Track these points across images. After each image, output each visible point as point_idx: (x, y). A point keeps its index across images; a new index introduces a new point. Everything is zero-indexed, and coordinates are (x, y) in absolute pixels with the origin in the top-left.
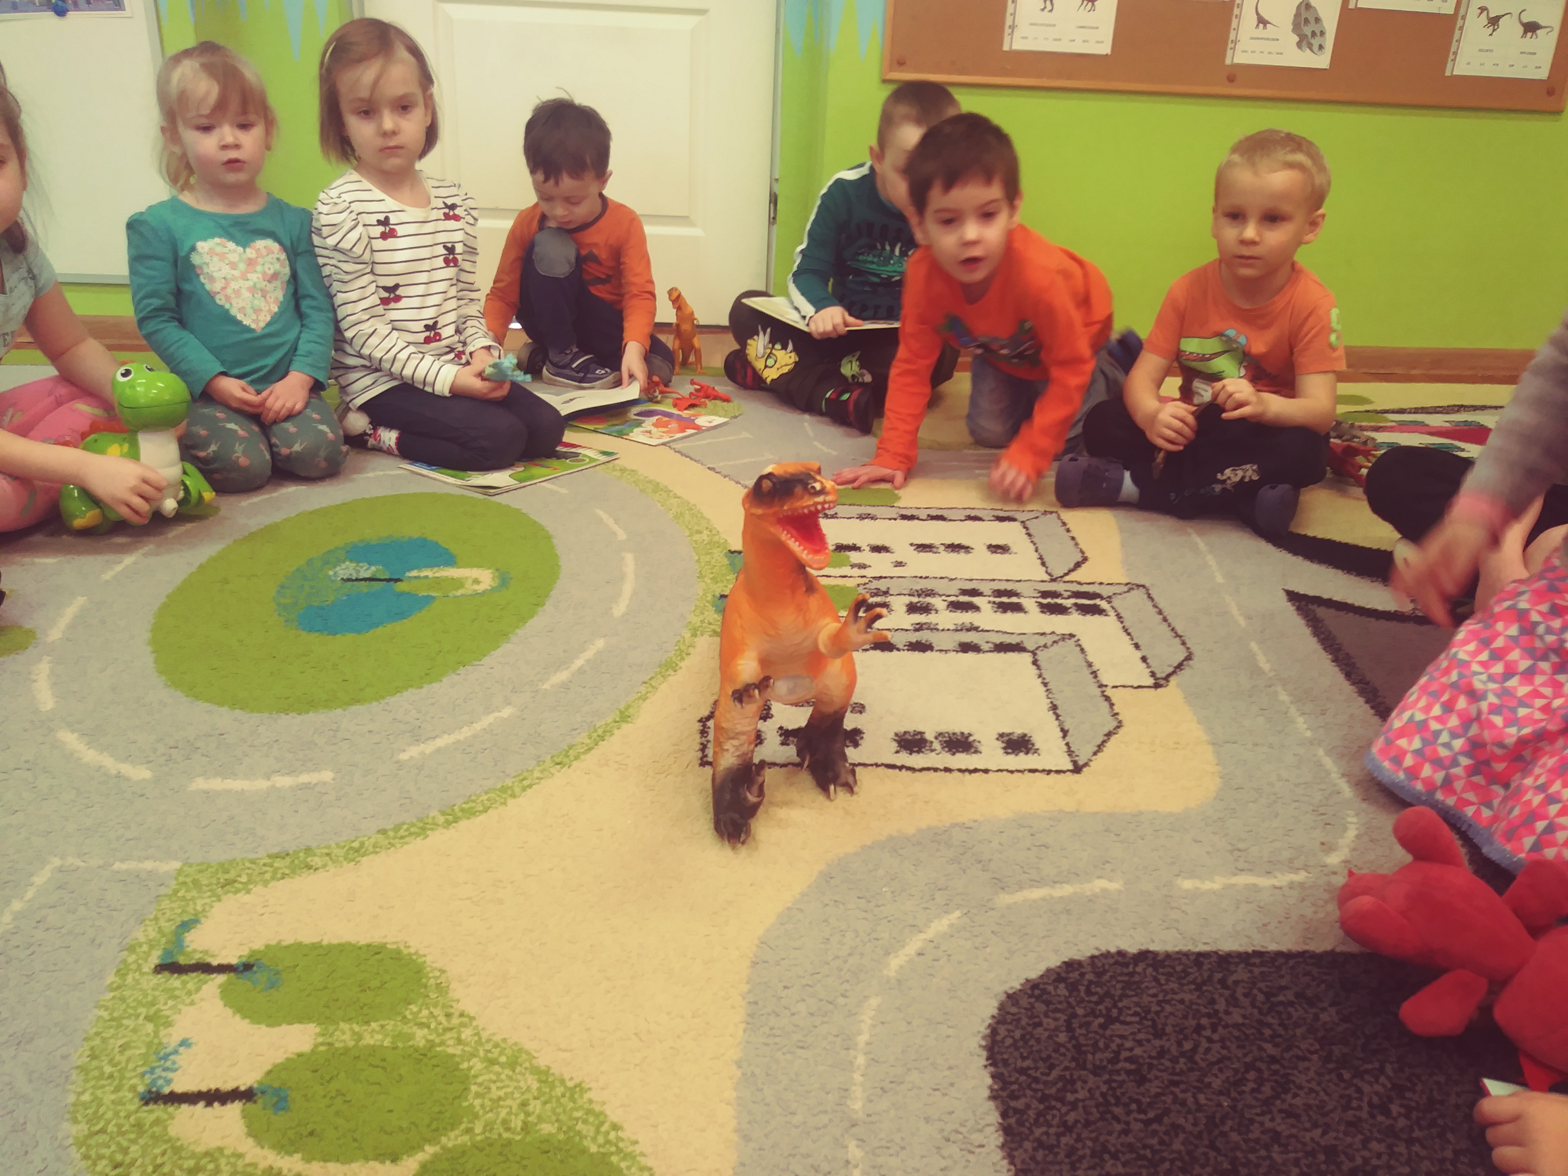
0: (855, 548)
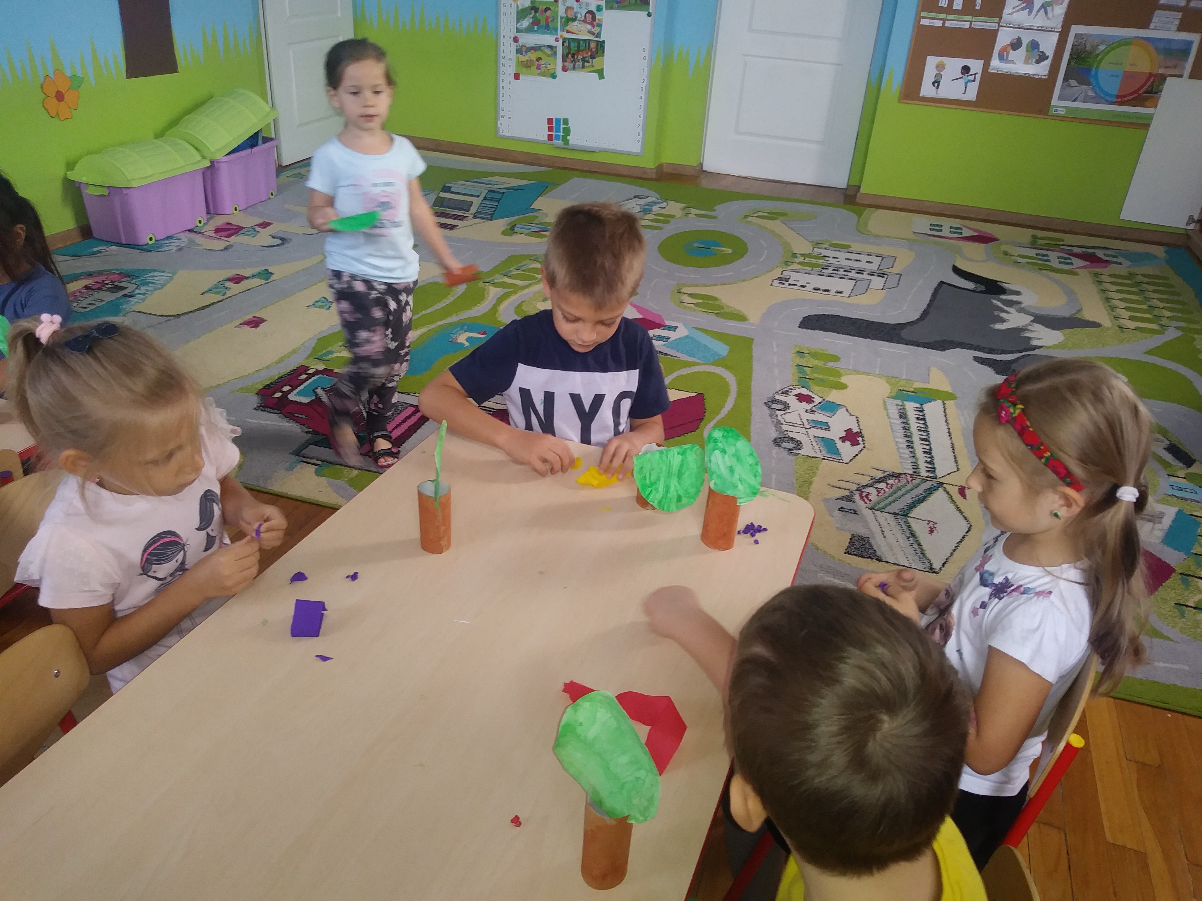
0: (828, 257)
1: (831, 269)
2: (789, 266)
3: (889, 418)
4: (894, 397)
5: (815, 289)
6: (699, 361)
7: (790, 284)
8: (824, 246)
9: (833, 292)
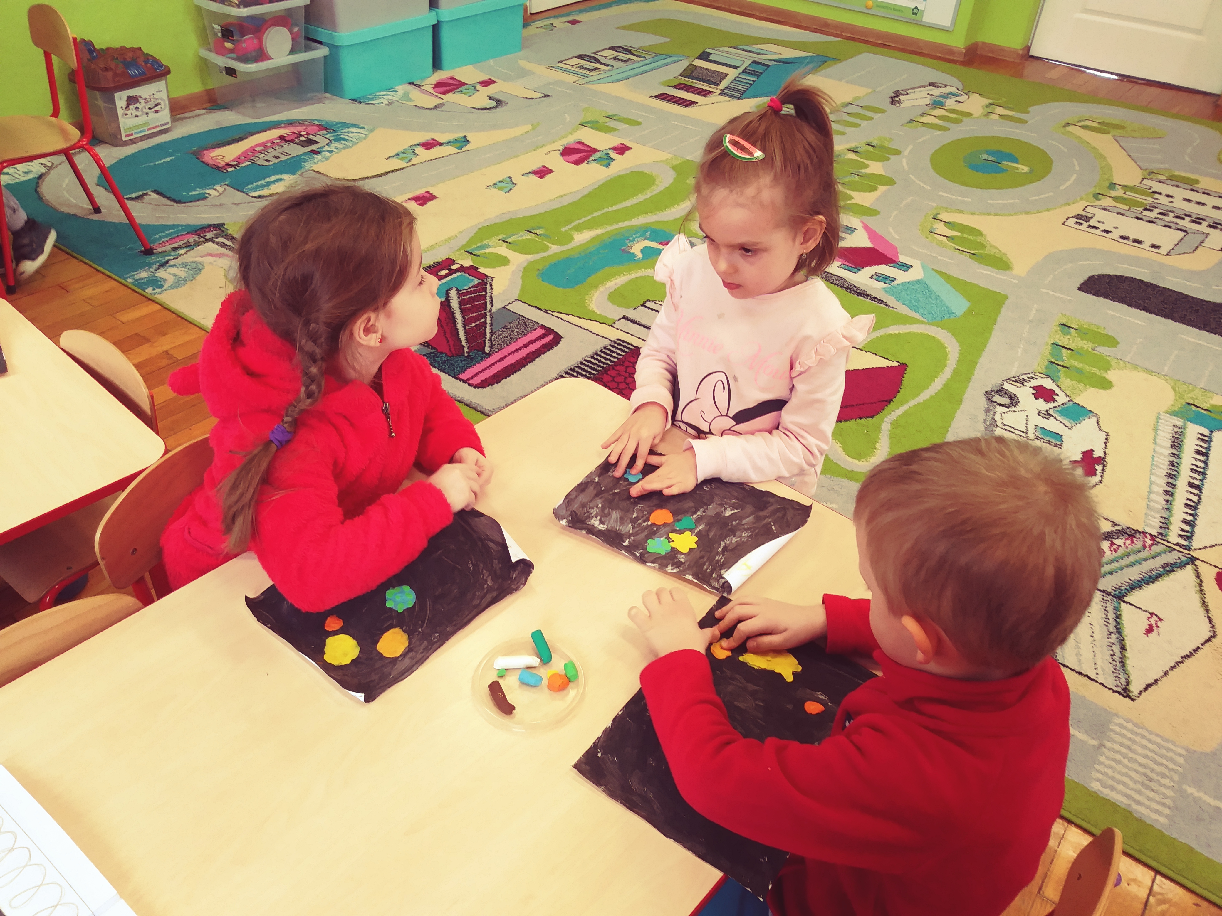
0: (1160, 194)
1: (1157, 211)
2: (1099, 200)
3: (1155, 443)
4: (1174, 414)
5: (1123, 237)
6: (921, 318)
7: (1090, 226)
8: (1160, 177)
9: (1146, 245)
